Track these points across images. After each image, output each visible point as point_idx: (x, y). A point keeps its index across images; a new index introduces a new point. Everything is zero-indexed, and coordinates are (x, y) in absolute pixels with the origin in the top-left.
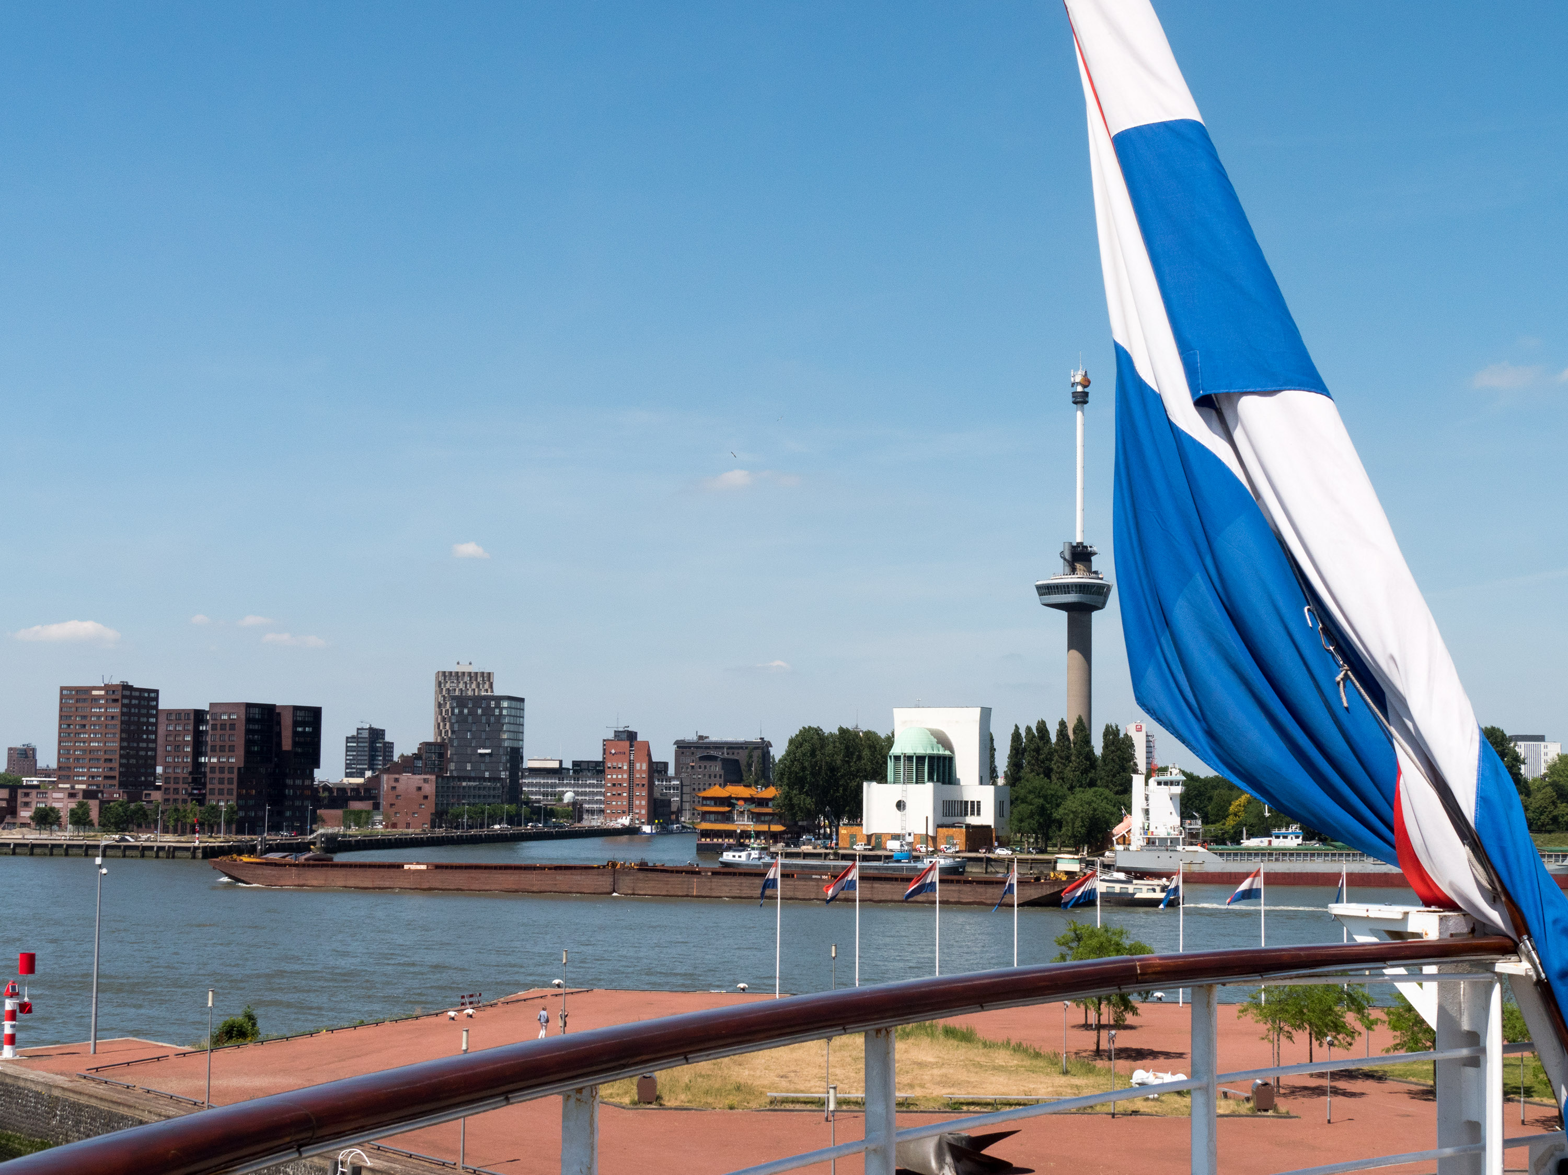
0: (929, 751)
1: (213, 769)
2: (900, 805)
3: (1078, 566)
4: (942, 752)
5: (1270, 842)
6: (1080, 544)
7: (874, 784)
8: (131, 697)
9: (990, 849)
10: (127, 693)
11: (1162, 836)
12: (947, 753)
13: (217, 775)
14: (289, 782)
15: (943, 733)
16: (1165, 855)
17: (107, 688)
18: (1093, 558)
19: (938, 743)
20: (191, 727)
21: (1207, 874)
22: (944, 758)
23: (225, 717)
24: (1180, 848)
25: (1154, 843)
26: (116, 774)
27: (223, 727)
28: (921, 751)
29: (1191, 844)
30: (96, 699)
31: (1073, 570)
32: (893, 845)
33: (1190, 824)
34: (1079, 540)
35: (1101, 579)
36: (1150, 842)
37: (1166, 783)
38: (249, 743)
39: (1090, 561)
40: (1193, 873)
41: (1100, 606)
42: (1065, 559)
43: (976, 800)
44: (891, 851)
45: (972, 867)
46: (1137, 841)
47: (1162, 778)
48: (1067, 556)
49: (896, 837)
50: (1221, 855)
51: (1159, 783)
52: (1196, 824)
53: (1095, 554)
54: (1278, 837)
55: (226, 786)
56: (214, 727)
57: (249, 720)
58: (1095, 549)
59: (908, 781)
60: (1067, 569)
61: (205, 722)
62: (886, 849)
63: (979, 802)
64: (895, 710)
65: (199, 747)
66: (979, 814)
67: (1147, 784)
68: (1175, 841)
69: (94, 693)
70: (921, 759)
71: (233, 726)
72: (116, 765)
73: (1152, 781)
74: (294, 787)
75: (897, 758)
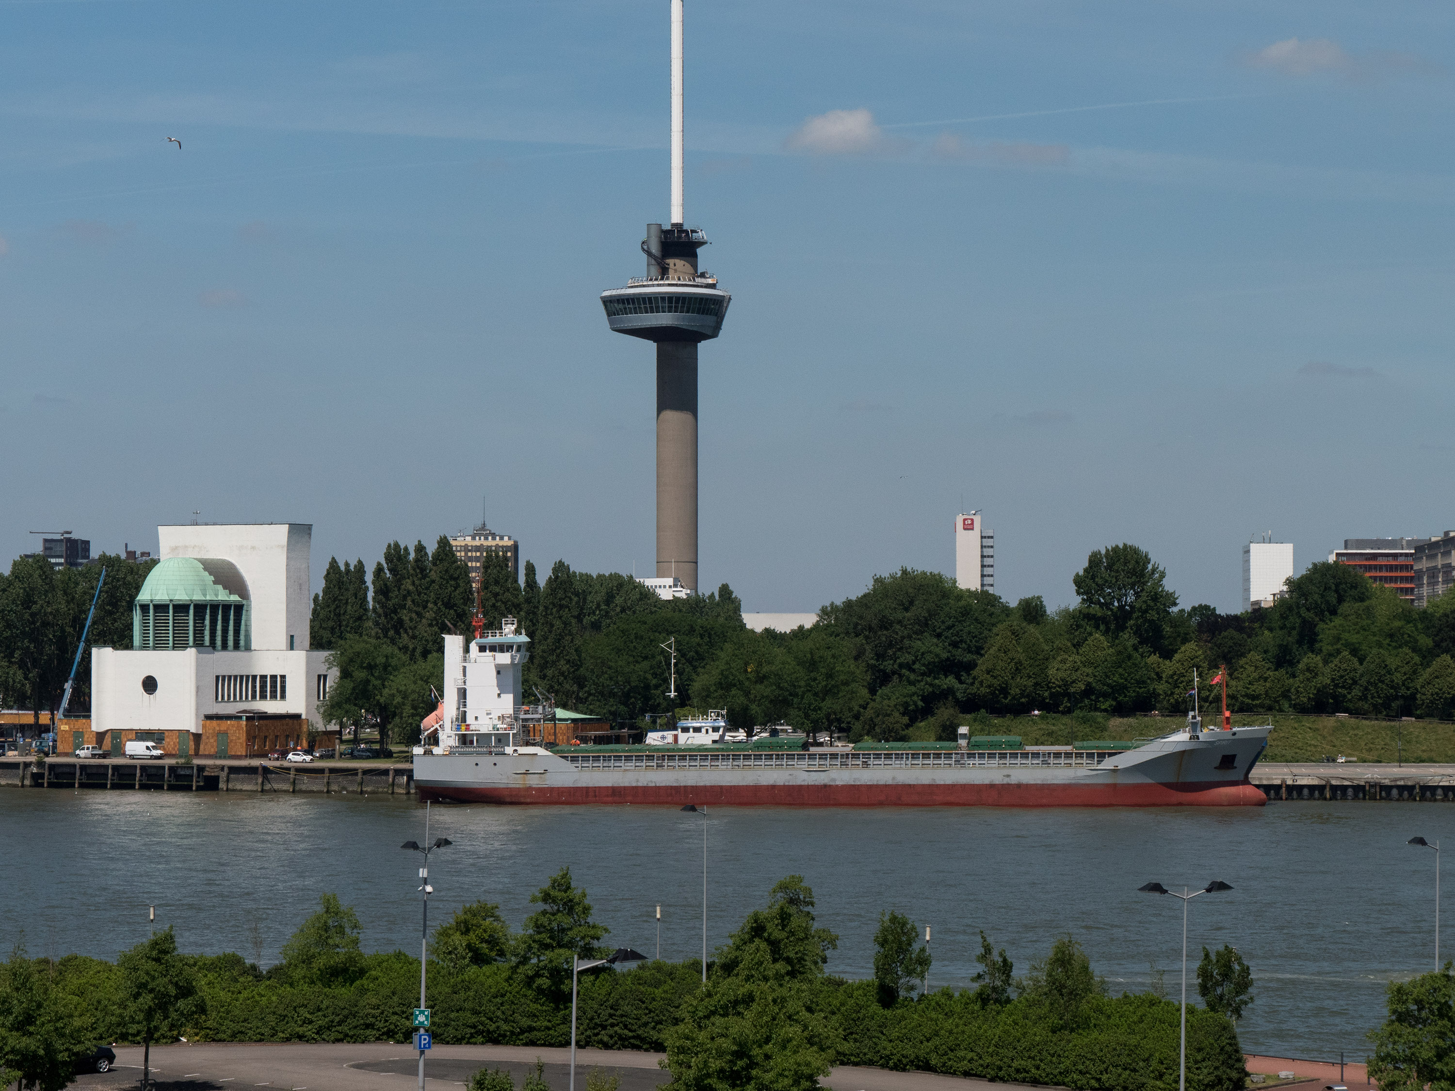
0: (198, 597)
2: (150, 685)
3: (671, 262)
4: (222, 595)
5: (676, 737)
6: (678, 226)
7: (108, 651)
9: (284, 754)
11: (484, 730)
12: (235, 598)
15: (231, 567)
16: (486, 761)
18: (700, 251)
19: (215, 582)
21: (552, 790)
22: (226, 607)
24: (509, 750)
25: (472, 742)
28: (181, 596)
29: (527, 744)
31: (664, 272)
32: (136, 748)
33: (527, 712)
34: (676, 217)
35: (713, 286)
36: (465, 740)
37: (493, 649)
39: (695, 256)
40: (530, 788)
41: (709, 333)
42: (649, 253)
43: (278, 672)
44: (132, 757)
45: (243, 782)
46: (448, 739)
47: (490, 640)
48: (655, 249)
49: (142, 735)
50: (574, 759)
51: (482, 649)
52: (537, 712)
53: (702, 243)
54: (685, 730)
58: (701, 235)
59: (159, 645)
60: (655, 271)
62: (124, 755)
63: (283, 677)
64: (161, 529)
66: (283, 697)
67: (467, 650)
68: (502, 740)
70: (181, 608)
73: (474, 647)
75: (145, 608)
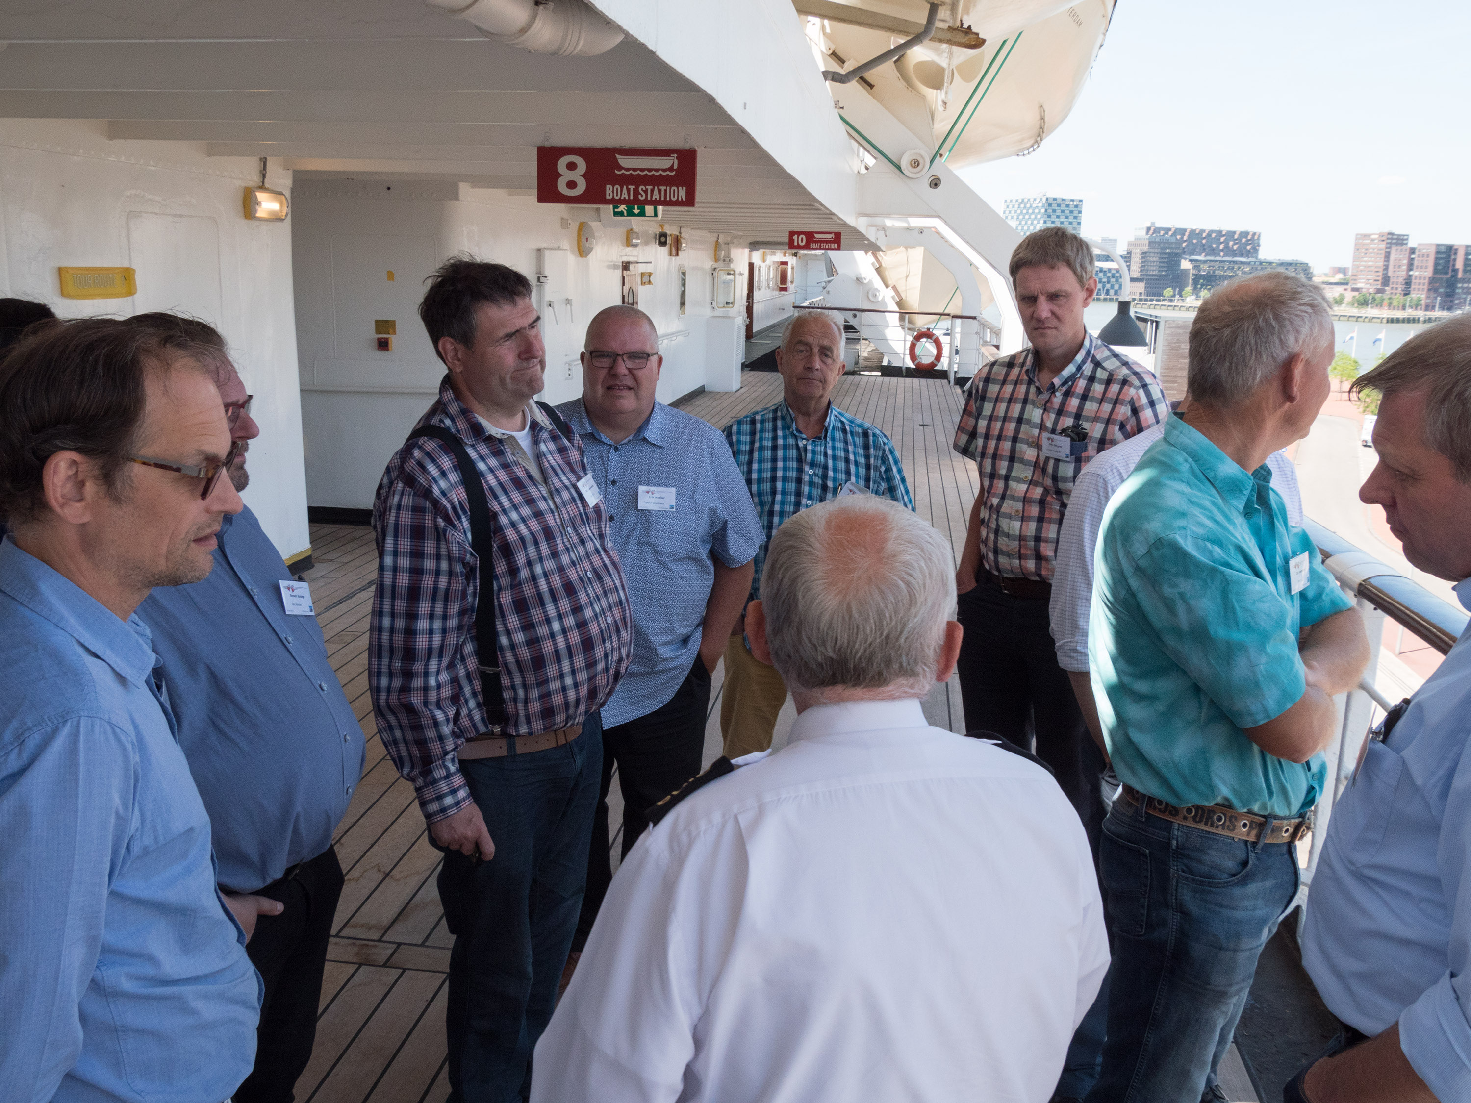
1: (1416, 278)
8: (1392, 239)
10: (1390, 237)
13: (1417, 281)
14: (1460, 285)
17: (1381, 235)
20: (1407, 256)
23: (1424, 251)
26: (1380, 278)
27: (1423, 256)
30: (1373, 240)
38: (1436, 264)
55: (1421, 287)
56: (1419, 256)
57: (1438, 253)
61: (1413, 253)
65: (1410, 266)
69: (1373, 237)
71: (1428, 256)
72: (1380, 274)
74: (1463, 288)
